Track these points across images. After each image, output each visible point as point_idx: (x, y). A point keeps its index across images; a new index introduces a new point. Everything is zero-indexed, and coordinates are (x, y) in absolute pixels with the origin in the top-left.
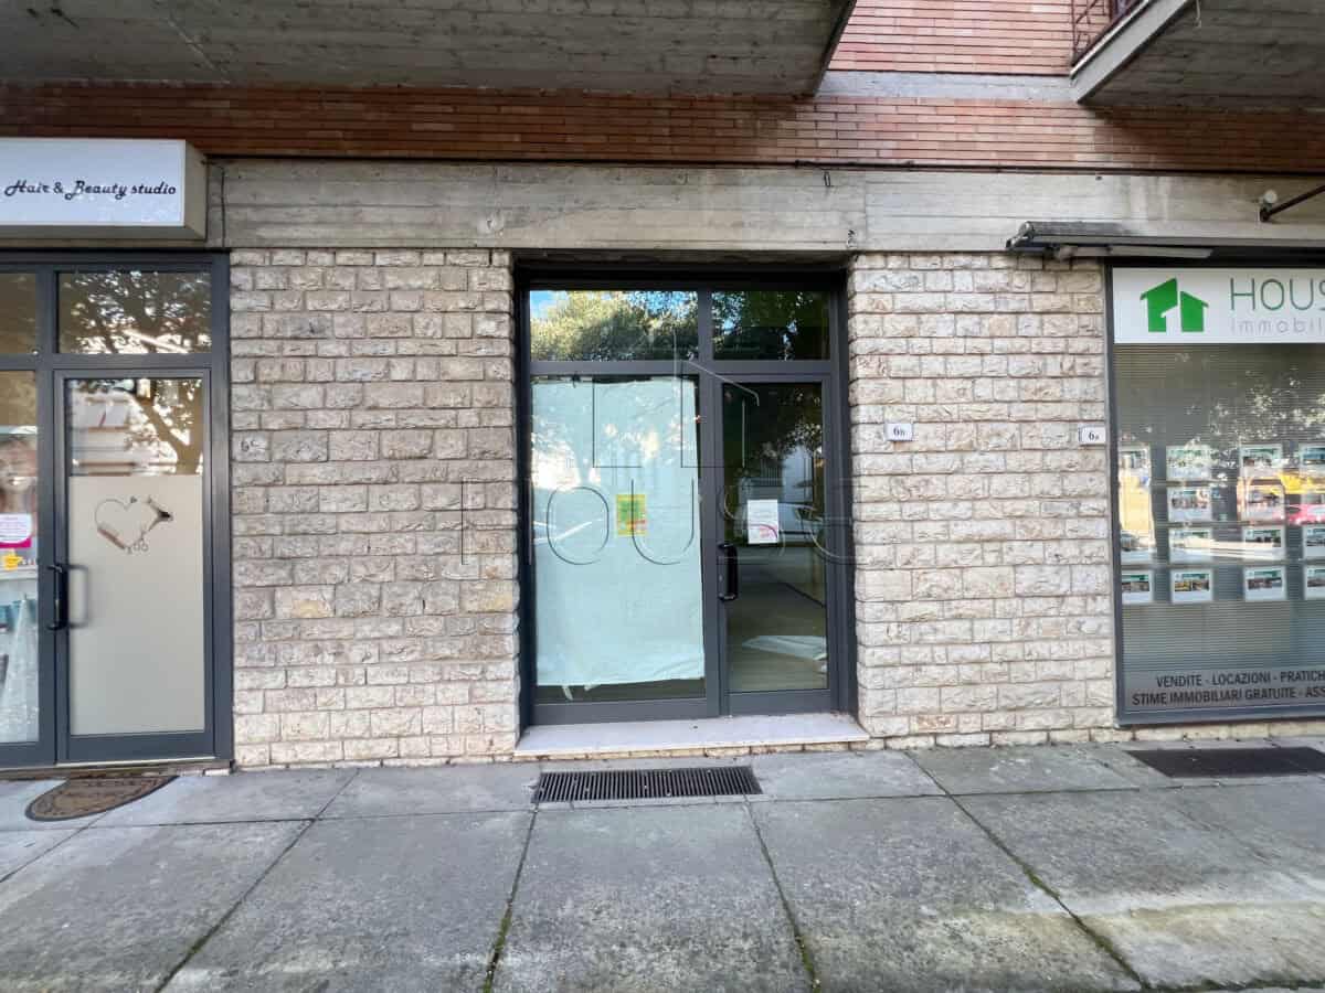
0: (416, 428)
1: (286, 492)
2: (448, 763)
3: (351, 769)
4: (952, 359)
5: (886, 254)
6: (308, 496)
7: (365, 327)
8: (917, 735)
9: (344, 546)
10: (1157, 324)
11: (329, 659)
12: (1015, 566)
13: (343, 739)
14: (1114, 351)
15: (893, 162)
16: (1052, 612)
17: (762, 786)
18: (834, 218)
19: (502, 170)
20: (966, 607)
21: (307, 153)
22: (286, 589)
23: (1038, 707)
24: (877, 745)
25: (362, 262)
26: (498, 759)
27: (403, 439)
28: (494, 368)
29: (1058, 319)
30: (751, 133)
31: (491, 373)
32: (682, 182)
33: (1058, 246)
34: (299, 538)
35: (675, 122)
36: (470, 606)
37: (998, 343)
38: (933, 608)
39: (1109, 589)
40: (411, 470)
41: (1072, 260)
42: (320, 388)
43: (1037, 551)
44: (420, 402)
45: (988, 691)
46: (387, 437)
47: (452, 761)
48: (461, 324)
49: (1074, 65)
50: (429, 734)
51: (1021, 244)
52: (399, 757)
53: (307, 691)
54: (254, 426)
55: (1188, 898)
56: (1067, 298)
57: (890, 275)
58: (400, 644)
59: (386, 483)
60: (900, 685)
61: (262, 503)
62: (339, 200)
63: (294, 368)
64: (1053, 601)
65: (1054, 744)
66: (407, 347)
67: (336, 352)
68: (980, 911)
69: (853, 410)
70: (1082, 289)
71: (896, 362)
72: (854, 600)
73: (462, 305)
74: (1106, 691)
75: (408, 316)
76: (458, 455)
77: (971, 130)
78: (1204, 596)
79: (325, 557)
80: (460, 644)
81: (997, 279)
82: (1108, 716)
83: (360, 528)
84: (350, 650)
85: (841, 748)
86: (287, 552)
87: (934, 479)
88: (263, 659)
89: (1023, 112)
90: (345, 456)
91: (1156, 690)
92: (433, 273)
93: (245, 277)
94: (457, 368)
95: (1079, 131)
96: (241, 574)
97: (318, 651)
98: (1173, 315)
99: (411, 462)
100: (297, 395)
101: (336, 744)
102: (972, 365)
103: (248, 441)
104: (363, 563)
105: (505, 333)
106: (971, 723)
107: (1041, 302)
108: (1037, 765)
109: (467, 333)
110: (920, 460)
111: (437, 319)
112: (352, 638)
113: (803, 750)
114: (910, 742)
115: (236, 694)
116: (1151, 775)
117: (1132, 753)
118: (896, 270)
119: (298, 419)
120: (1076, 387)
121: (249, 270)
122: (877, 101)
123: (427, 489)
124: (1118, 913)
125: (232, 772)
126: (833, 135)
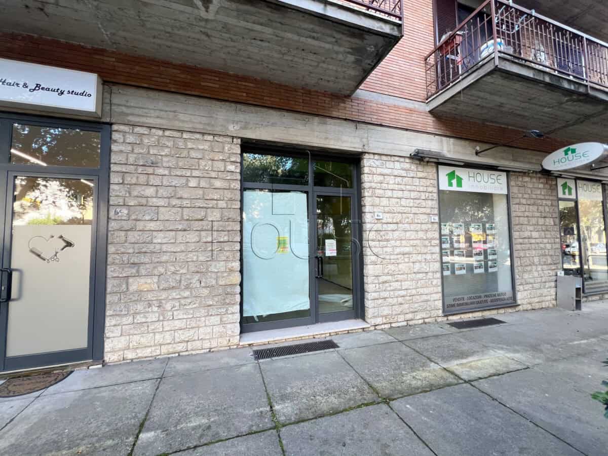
0: (199, 207)
1: (136, 234)
2: (210, 351)
3: (165, 358)
4: (394, 191)
5: (374, 154)
6: (147, 236)
7: (177, 163)
8: (385, 324)
9: (165, 258)
10: (451, 184)
11: (155, 309)
12: (413, 262)
13: (161, 345)
14: (440, 192)
15: (376, 123)
16: (424, 278)
17: (339, 345)
18: (358, 140)
19: (239, 106)
20: (400, 277)
21: (153, 87)
22: (135, 278)
23: (421, 311)
24: (372, 328)
25: (177, 136)
26: (232, 347)
27: (193, 212)
28: (234, 184)
29: (424, 180)
30: (330, 106)
31: (232, 186)
32: (307, 120)
33: (425, 157)
34: (142, 255)
35: (304, 98)
36: (221, 283)
37: (408, 187)
38: (389, 278)
39: (440, 270)
40: (197, 225)
41: (428, 162)
42: (155, 188)
43: (419, 257)
44: (201, 197)
45: (406, 306)
46: (186, 211)
47: (212, 350)
48: (221, 166)
49: (427, 100)
50: (201, 339)
51: (415, 155)
52: (187, 351)
53: (144, 324)
54: (121, 204)
56: (426, 174)
57: (375, 161)
58: (189, 301)
59: (185, 230)
60: (380, 306)
61: (124, 238)
62: (167, 109)
63: (143, 179)
64: (424, 274)
65: (426, 323)
66: (196, 173)
67: (164, 173)
69: (363, 208)
70: (431, 171)
71: (377, 191)
72: (364, 276)
73: (221, 158)
74: (439, 304)
75: (197, 160)
76: (218, 219)
77: (399, 115)
78: (463, 272)
79: (155, 263)
80: (216, 299)
81: (407, 166)
82: (440, 312)
83: (172, 250)
84: (166, 304)
85: (361, 330)
86: (136, 261)
87: (389, 233)
88: (121, 311)
89: (414, 112)
90: (166, 219)
91: (453, 303)
92: (208, 144)
93: (119, 136)
94: (218, 184)
95: (429, 121)
96: (111, 271)
97: (150, 306)
98: (454, 182)
99: (197, 222)
100: (144, 190)
101: (157, 347)
102: (400, 194)
103: (118, 210)
104: (172, 265)
105: (238, 170)
106: (401, 318)
107: (420, 175)
108: (422, 330)
109: (223, 169)
110: (385, 226)
111: (210, 162)
112: (167, 299)
113: (348, 333)
114: (383, 327)
115: (106, 328)
116: (454, 329)
117: (448, 324)
118: (377, 160)
119: (144, 201)
120: (430, 203)
121: (121, 134)
122: (371, 101)
123: (203, 233)
125: (103, 366)
126: (357, 111)
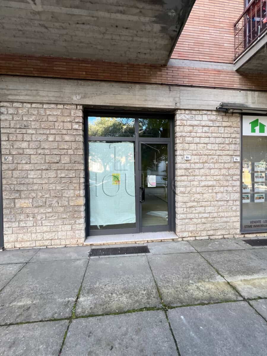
0: (56, 154)
1: (18, 172)
2: (65, 246)
3: (38, 249)
4: (201, 138)
5: (185, 110)
6: (24, 173)
7: (40, 125)
8: (191, 237)
9: (35, 187)
10: (253, 131)
11: (31, 219)
12: (216, 193)
13: (35, 241)
14: (242, 137)
15: (187, 85)
16: (225, 205)
17: (150, 251)
18: (171, 99)
19: (80, 82)
20: (204, 204)
21: (23, 74)
22: (19, 199)
23: (222, 229)
24: (180, 239)
25: (39, 107)
26: (79, 245)
27: (52, 158)
28: (78, 138)
29: (229, 129)
30: (149, 75)
31: (77, 140)
32: (130, 87)
33: (229, 109)
34: (22, 185)
35: (129, 71)
36: (71, 204)
37: (213, 134)
38: (195, 204)
39: (239, 199)
40: (54, 166)
41: (233, 113)
42: (28, 143)
43: (222, 189)
44: (57, 147)
45: (209, 225)
46: (47, 157)
47: (67, 246)
48: (69, 125)
49: (235, 61)
50: (60, 239)
51: (220, 108)
52: (51, 245)
53: (25, 228)
54: (8, 153)
55: (255, 276)
56: (231, 123)
57: (186, 115)
58: (51, 215)
59: (47, 170)
60: (186, 224)
61: (11, 175)
62: (32, 89)
63: (20, 137)
64: (226, 202)
65: (225, 238)
66: (53, 131)
67: (32, 133)
68: (204, 281)
69: (176, 152)
70: (235, 120)
71: (187, 139)
72: (175, 202)
73: (69, 120)
74: (238, 225)
75: (53, 123)
76: (68, 162)
77: (208, 77)
78: (263, 200)
79: (30, 190)
80: (68, 214)
81: (213, 117)
82: (238, 231)
83: (40, 182)
84: (37, 216)
85: (171, 240)
86: (18, 189)
87: (196, 170)
88: (12, 219)
89: (222, 73)
90: (35, 162)
91: (250, 224)
92: (60, 111)
93: (4, 110)
94: (67, 138)
95: (235, 79)
96: (5, 195)
97: (28, 216)
98: (257, 128)
99: (54, 164)
100: (21, 144)
101: (34, 242)
102: (206, 140)
103: (6, 157)
104: (41, 192)
105: (81, 128)
106: (205, 233)
107: (225, 124)
108: (220, 244)
109: (70, 128)
110: (193, 165)
111: (62, 124)
112: (38, 213)
113: (161, 241)
114: (189, 239)
115: (4, 228)
116: (248, 246)
117: (244, 241)
118: (188, 114)
119: (21, 151)
120: (233, 147)
121: (6, 108)
122: (183, 68)
123: (59, 172)
124: (238, 281)
125: (3, 250)
126: (171, 76)
